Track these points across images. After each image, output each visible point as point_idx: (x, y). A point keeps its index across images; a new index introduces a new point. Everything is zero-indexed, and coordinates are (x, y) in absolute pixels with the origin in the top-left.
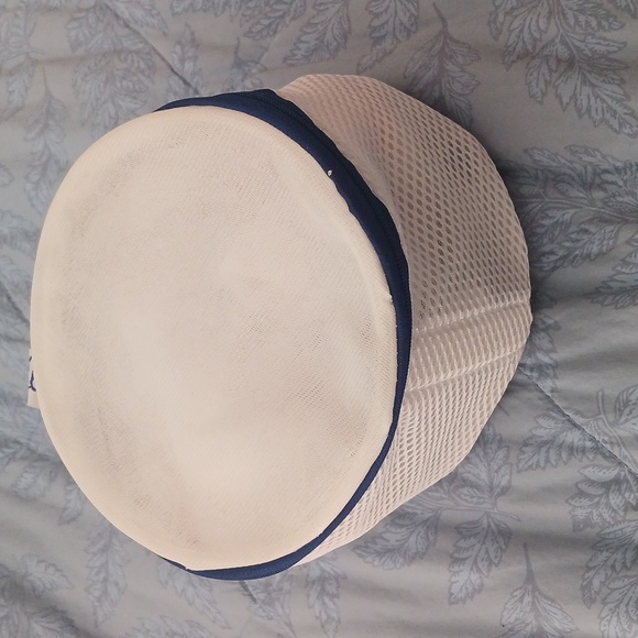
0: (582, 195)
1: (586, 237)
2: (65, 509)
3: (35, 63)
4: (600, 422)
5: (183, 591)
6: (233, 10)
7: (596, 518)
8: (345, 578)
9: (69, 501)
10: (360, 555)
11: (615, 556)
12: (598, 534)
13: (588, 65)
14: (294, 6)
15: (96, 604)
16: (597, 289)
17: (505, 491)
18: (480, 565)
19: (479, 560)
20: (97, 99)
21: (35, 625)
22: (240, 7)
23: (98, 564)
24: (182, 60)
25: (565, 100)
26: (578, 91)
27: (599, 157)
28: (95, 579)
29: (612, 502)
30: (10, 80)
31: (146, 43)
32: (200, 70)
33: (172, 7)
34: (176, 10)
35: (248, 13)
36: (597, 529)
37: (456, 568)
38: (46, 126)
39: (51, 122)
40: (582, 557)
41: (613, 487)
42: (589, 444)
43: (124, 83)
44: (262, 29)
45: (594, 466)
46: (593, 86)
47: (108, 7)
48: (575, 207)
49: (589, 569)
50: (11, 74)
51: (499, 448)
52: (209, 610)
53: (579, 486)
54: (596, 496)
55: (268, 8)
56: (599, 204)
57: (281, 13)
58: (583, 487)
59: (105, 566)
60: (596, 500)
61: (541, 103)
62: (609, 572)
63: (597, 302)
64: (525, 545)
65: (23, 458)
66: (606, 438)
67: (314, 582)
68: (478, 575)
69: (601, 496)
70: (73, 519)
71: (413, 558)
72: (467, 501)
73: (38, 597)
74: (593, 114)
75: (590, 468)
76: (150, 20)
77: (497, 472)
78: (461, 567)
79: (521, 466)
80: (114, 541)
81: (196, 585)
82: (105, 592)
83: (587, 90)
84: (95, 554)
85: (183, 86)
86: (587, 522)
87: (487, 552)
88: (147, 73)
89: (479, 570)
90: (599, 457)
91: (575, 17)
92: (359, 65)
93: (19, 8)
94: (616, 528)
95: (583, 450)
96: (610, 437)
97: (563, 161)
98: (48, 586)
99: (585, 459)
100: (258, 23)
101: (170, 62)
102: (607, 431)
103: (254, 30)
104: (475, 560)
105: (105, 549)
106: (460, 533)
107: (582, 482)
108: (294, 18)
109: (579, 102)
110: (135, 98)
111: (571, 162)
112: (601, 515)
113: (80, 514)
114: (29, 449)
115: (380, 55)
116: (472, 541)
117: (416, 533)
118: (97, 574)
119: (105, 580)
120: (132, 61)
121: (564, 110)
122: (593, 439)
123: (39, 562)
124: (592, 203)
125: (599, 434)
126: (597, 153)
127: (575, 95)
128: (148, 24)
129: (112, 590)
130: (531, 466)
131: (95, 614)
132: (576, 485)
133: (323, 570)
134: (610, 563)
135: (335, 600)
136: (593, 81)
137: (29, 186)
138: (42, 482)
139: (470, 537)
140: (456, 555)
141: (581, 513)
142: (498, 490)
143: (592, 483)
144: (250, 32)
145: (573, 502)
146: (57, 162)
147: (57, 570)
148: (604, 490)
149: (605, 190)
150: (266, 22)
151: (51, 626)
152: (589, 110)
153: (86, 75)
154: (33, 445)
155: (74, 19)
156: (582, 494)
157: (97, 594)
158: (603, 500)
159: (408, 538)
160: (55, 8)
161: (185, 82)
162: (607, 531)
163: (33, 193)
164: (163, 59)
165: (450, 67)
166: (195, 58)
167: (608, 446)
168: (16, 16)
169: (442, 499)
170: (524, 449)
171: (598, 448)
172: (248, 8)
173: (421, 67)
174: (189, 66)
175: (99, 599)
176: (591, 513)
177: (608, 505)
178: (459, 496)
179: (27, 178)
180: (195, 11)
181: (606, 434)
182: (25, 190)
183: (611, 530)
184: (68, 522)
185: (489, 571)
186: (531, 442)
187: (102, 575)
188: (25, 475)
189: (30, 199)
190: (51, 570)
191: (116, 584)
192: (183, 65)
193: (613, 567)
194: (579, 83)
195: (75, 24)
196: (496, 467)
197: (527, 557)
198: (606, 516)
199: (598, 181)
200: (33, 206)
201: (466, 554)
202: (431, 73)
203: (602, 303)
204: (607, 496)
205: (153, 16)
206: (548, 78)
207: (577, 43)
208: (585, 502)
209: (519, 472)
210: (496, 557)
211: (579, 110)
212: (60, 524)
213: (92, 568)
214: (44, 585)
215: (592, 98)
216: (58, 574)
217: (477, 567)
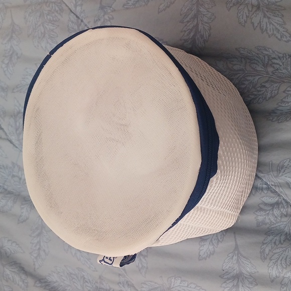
0: (263, 70)
1: (264, 89)
2: (21, 216)
3: (6, 8)
4: (270, 176)
5: (75, 254)
7: (267, 221)
9: (22, 213)
11: (276, 238)
12: (268, 228)
13: (266, 8)
15: (35, 260)
16: (269, 114)
18: (214, 242)
19: (213, 240)
20: (36, 24)
21: (6, 270)
23: (36, 241)
24: (76, 6)
25: (256, 25)
26: (261, 20)
27: (271, 52)
28: (35, 248)
29: (275, 213)
32: (84, 11)
36: (268, 226)
37: (203, 244)
38: (12, 37)
39: (14, 35)
40: (261, 238)
41: (275, 206)
42: (265, 186)
43: (49, 17)
45: (267, 196)
46: (269, 18)
48: (260, 75)
49: (264, 244)
52: (87, 263)
53: (260, 205)
54: (267, 210)
56: (271, 74)
58: (262, 206)
59: (39, 242)
60: (268, 212)
61: (244, 26)
62: (273, 245)
63: (270, 120)
64: (234, 233)
66: (273, 183)
68: (212, 247)
69: (270, 210)
70: (25, 221)
73: (8, 257)
74: (269, 32)
75: (265, 198)
78: (205, 243)
80: (43, 231)
82: (39, 255)
83: (266, 20)
84: (34, 237)
85: (76, 18)
86: (263, 223)
87: (217, 236)
88: (59, 12)
89: (213, 244)
90: (269, 192)
92: (159, 9)
94: (277, 225)
95: (262, 189)
96: (275, 183)
97: (254, 54)
98: (13, 252)
99: (262, 193)
101: (70, 7)
102: (273, 180)
104: (211, 240)
105: (39, 235)
107: (261, 204)
109: (262, 25)
110: (53, 24)
111: (258, 54)
112: (270, 219)
113: (27, 219)
114: (4, 188)
115: (169, 3)
118: (35, 246)
119: (39, 249)
120: (52, 7)
121: (255, 30)
122: (266, 184)
123: (9, 240)
124: (267, 73)
125: (269, 181)
126: (270, 50)
127: (260, 22)
129: (42, 253)
131: (34, 265)
132: (258, 205)
134: (273, 241)
135: (146, 258)
136: (269, 16)
137: (4, 66)
138: (10, 204)
141: (260, 218)
143: (266, 204)
145: (257, 213)
146: (17, 54)
147: (17, 244)
148: (271, 207)
149: (274, 67)
151: (13, 270)
152: (266, 30)
153: (30, 13)
154: (6, 187)
156: (261, 209)
157: (35, 255)
158: (271, 212)
161: (77, 16)
162: (272, 226)
163: (5, 69)
164: (67, 6)
165: (202, 9)
166: (81, 5)
167: (273, 187)
171: (269, 188)
173: (188, 10)
174: (79, 8)
175: (36, 258)
176: (265, 218)
177: (273, 214)
179: (3, 62)
181: (272, 181)
182: (2, 67)
183: (275, 226)
184: (22, 222)
185: (218, 244)
187: (38, 247)
188: (2, 200)
189: (4, 72)
190: (14, 245)
191: (44, 251)
192: (76, 9)
193: (275, 243)
194: (262, 17)
197: (235, 237)
198: (272, 219)
199: (270, 62)
200: (6, 75)
201: (207, 237)
202: (193, 12)
203: (272, 120)
204: (273, 211)
206: (248, 15)
208: (263, 213)
210: (221, 238)
211: (262, 29)
212: (18, 223)
213: (33, 244)
214: (11, 251)
215: (268, 24)
216: (17, 246)
217: (212, 243)
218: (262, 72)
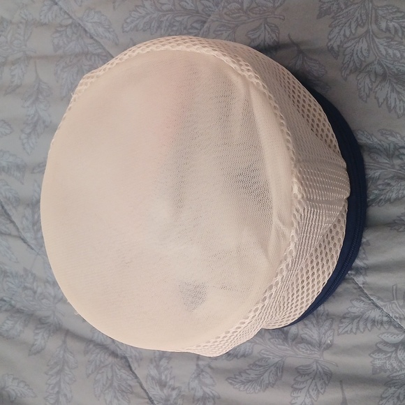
0: (387, 161)
1: (388, 188)
2: (33, 345)
3: (29, 58)
4: (394, 305)
6: (163, 30)
7: (388, 366)
8: (219, 398)
9: (36, 340)
10: (231, 383)
11: (399, 391)
12: (388, 377)
13: (395, 79)
14: (202, 31)
16: (394, 220)
17: (329, 347)
18: (312, 393)
19: (310, 390)
20: (72, 83)
22: (167, 30)
23: (54, 382)
25: (381, 100)
26: (389, 95)
27: (399, 138)
28: (51, 391)
29: (399, 356)
30: (13, 67)
31: (104, 49)
33: (123, 27)
34: (125, 29)
36: (388, 373)
37: (295, 395)
38: (37, 99)
39: (40, 97)
40: (379, 391)
41: (400, 347)
42: (385, 319)
45: (388, 333)
46: (398, 93)
47: (80, 25)
48: (382, 169)
49: (382, 398)
50: (13, 63)
51: (327, 319)
53: (378, 345)
54: (388, 353)
56: (398, 168)
58: (380, 346)
59: (58, 383)
60: (389, 355)
61: (366, 102)
62: (396, 400)
63: (395, 229)
64: (341, 381)
65: (6, 310)
66: (397, 315)
67: (198, 400)
68: (310, 399)
69: (392, 352)
70: (38, 352)
71: (267, 387)
72: (303, 352)
73: (12, 402)
74: (398, 110)
75: (385, 334)
76: (107, 34)
77: (324, 334)
78: (299, 394)
79: (340, 331)
80: (66, 368)
81: (120, 398)
82: (57, 401)
83: (394, 95)
84: (52, 376)
86: (382, 369)
87: (316, 385)
89: (311, 397)
90: (392, 327)
91: (386, 50)
93: (21, 23)
94: (400, 373)
95: (382, 323)
96: (399, 314)
97: (376, 140)
98: (19, 395)
99: (382, 328)
102: (398, 311)
104: (308, 390)
105: (58, 373)
106: (298, 372)
107: (380, 343)
109: (389, 102)
111: (380, 141)
112: (391, 364)
113: (43, 349)
114: (11, 305)
116: (307, 377)
117: (269, 371)
118: (53, 388)
119: (58, 392)
120: (95, 60)
121: (380, 107)
122: (388, 316)
123: (14, 379)
124: (393, 167)
125: (392, 312)
126: (398, 135)
127: (387, 98)
128: (106, 37)
129: (63, 400)
130: (347, 332)
132: (376, 345)
133: (205, 393)
134: (396, 395)
136: (398, 89)
137: (23, 136)
138: (19, 327)
139: (305, 375)
140: (295, 386)
141: (378, 363)
142: (324, 346)
143: (386, 343)
145: (373, 356)
146: (44, 122)
147: (26, 385)
148: (394, 348)
149: (402, 159)
152: (395, 107)
153: (64, 68)
154: (13, 302)
155: (57, 31)
156: (379, 351)
157: (52, 401)
158: (394, 355)
159: (264, 374)
160: (45, 24)
162: (394, 374)
163: (25, 141)
167: (398, 321)
168: (18, 27)
169: (287, 350)
170: (343, 320)
171: (391, 321)
172: (173, 31)
176: (386, 363)
177: (396, 358)
178: (298, 349)
179: (22, 131)
180: (137, 31)
181: (397, 313)
182: (20, 138)
183: (397, 374)
184: (35, 354)
185: (317, 397)
186: (347, 316)
187: (56, 389)
188: (7, 322)
189: (23, 144)
190: (22, 385)
191: (65, 395)
193: (398, 398)
194: (389, 92)
195: (58, 35)
196: (324, 331)
197: (342, 388)
198: (395, 365)
199: (397, 153)
200: (24, 149)
201: (302, 386)
203: (398, 230)
204: (396, 353)
205: (109, 32)
206: (371, 87)
207: (389, 65)
208: (382, 356)
209: (339, 334)
210: (322, 389)
211: (389, 107)
212: (29, 355)
213: (50, 385)
214: (16, 394)
215: (398, 101)
216: (26, 387)
217: (310, 395)
218: (386, 165)
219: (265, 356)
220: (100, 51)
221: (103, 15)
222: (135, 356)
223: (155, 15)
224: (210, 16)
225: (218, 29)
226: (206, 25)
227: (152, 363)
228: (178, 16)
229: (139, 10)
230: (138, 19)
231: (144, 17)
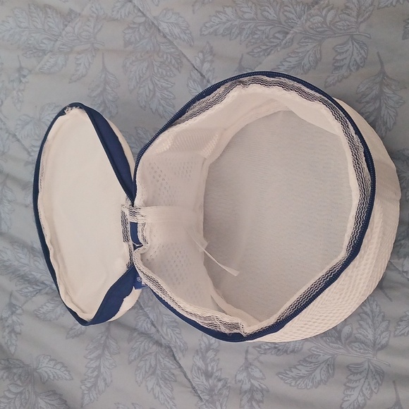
2: (72, 329)
3: (97, 50)
5: (153, 389)
6: (243, 38)
8: (268, 391)
10: (282, 378)
14: (284, 41)
15: (86, 392)
17: (383, 347)
18: (365, 392)
19: (364, 389)
20: (140, 77)
21: (40, 400)
23: (93, 366)
24: (203, 62)
28: (90, 375)
30: (78, 57)
31: (177, 48)
32: (214, 69)
33: (201, 31)
34: (203, 33)
35: (253, 41)
37: (349, 393)
43: (160, 70)
44: (261, 52)
47: (153, 23)
50: (79, 53)
51: (383, 320)
52: (169, 403)
55: (267, 40)
57: (275, 44)
59: (98, 367)
64: (394, 382)
67: (245, 392)
68: (363, 398)
70: (77, 336)
71: (319, 384)
72: (356, 351)
73: (43, 383)
76: (182, 36)
77: (380, 335)
78: (352, 393)
79: (396, 333)
81: (162, 386)
82: (95, 385)
84: (92, 360)
85: (200, 77)
87: (369, 384)
88: (177, 66)
89: (364, 395)
92: (326, 82)
93: (92, 17)
98: (52, 377)
100: (259, 47)
101: (193, 62)
103: (255, 51)
104: (362, 389)
105: (98, 357)
106: (350, 370)
108: (284, 48)
110: (167, 80)
113: (83, 333)
115: (340, 78)
116: (359, 376)
117: (320, 368)
118: (93, 372)
119: (97, 377)
120: (167, 58)
123: (51, 360)
128: (180, 38)
129: (101, 384)
130: (403, 334)
131: (83, 398)
133: (252, 385)
135: (261, 404)
139: (357, 373)
140: (348, 384)
142: (380, 346)
144: (253, 52)
147: (64, 366)
150: (264, 47)
151: (52, 402)
155: (129, 28)
157: (89, 385)
159: (315, 370)
160: (117, 19)
161: (202, 75)
164: (189, 60)
165: (386, 90)
166: (212, 62)
168: (89, 20)
169: (339, 348)
170: (400, 323)
172: (254, 38)
173: (367, 88)
174: (207, 66)
175: (89, 389)
178: (352, 348)
180: (216, 35)
184: (73, 337)
185: (371, 396)
186: (404, 319)
187: (96, 373)
188: (48, 304)
190: (59, 366)
191: (105, 380)
192: (202, 65)
195: (130, 31)
196: (379, 332)
197: (395, 388)
201: (354, 385)
202: (374, 92)
205: (185, 33)
209: (395, 336)
210: (375, 388)
212: (67, 338)
213: (89, 368)
214: (49, 376)
216: (63, 369)
217: (363, 393)
219: (315, 353)
220: (173, 50)
221: (181, 17)
222: (180, 346)
223: (236, 23)
224: (292, 27)
225: (303, 40)
226: (289, 36)
227: (198, 354)
228: (261, 25)
229: (220, 16)
230: (218, 24)
231: (225, 23)
